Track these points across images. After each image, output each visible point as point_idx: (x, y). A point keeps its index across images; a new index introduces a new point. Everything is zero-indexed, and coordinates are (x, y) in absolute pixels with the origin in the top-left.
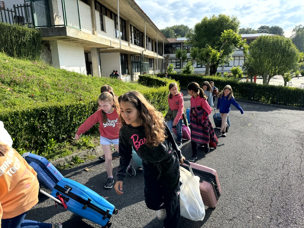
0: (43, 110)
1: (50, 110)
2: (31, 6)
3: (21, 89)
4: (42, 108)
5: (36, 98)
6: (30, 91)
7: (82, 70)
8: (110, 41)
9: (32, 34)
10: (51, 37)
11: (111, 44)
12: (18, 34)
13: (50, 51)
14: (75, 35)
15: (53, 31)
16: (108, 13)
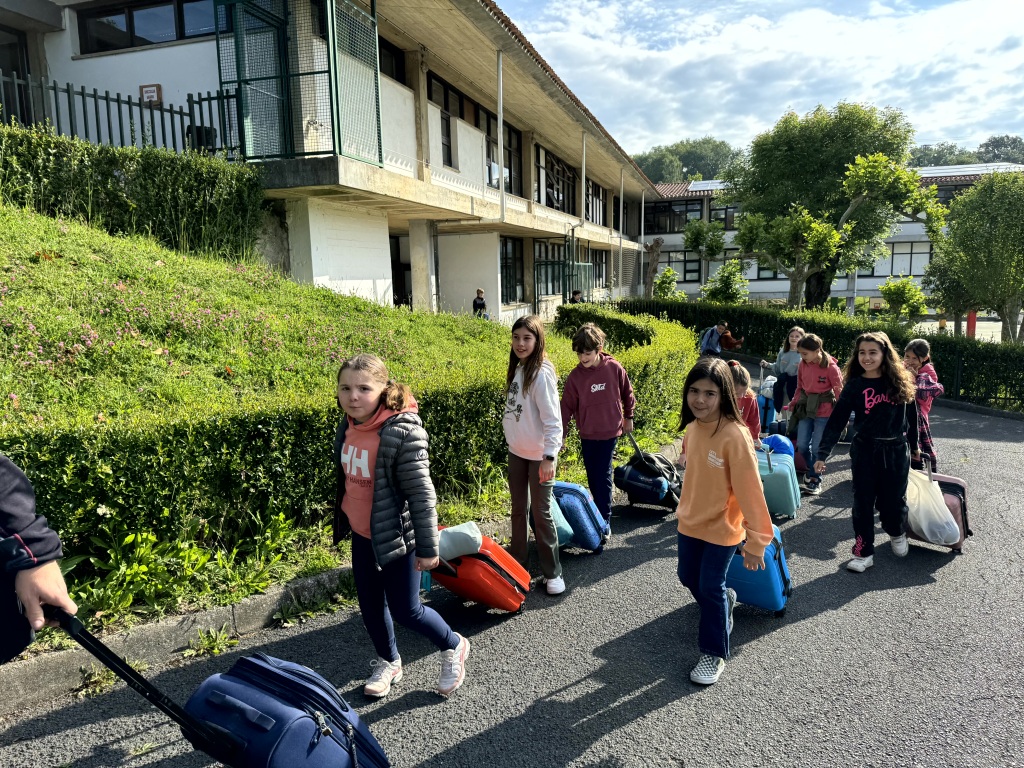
0: (260, 423)
1: (282, 422)
2: (239, 95)
3: (195, 351)
4: (258, 415)
5: (238, 381)
6: (222, 358)
7: (379, 289)
8: (472, 198)
9: (237, 180)
10: (291, 187)
11: (472, 209)
12: (196, 181)
13: (286, 231)
14: (364, 182)
15: (298, 171)
16: (468, 109)
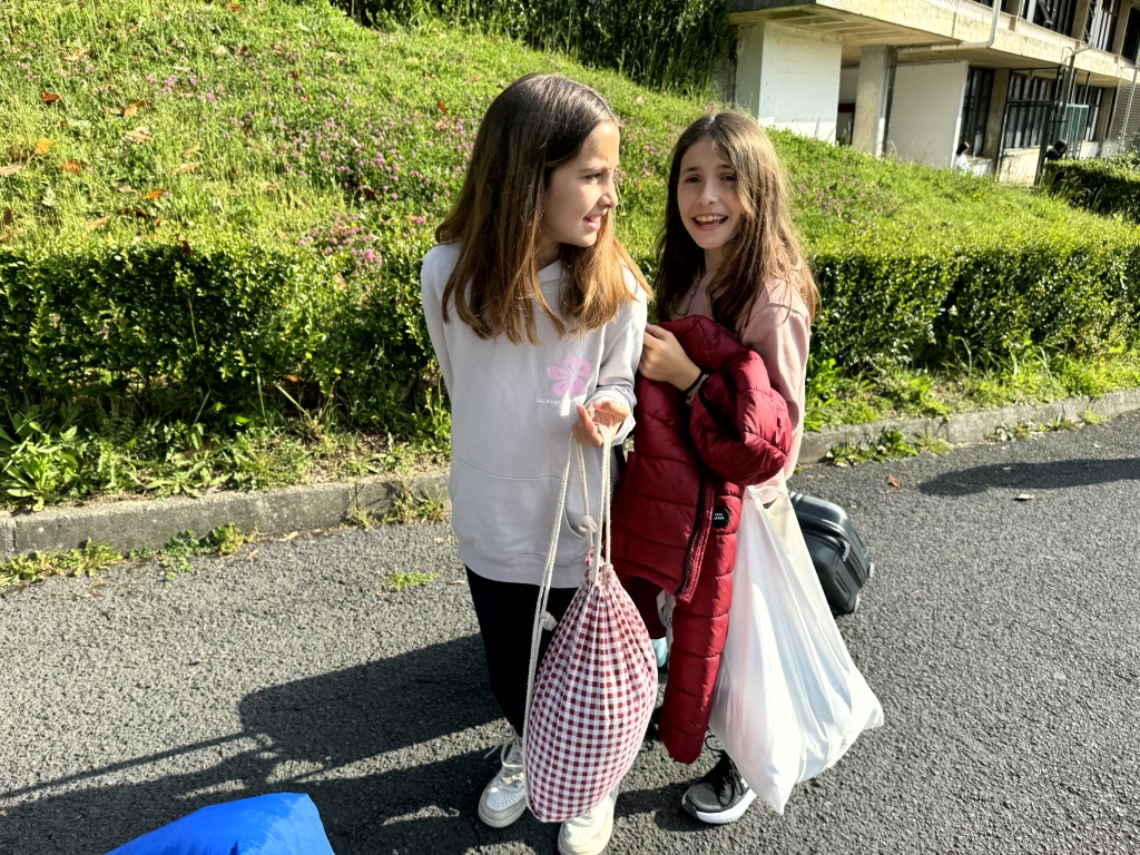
11: (953, 29)
13: (735, 63)
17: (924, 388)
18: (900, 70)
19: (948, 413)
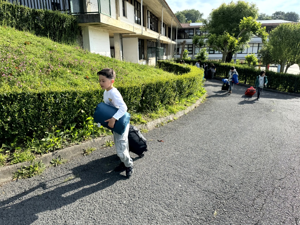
5: (90, 80)
8: (133, 27)
9: (71, 20)
11: (133, 30)
12: (59, 20)
13: (82, 36)
14: (106, 21)
15: (88, 18)
17: (140, 117)
18: (123, 39)
19: (146, 122)
